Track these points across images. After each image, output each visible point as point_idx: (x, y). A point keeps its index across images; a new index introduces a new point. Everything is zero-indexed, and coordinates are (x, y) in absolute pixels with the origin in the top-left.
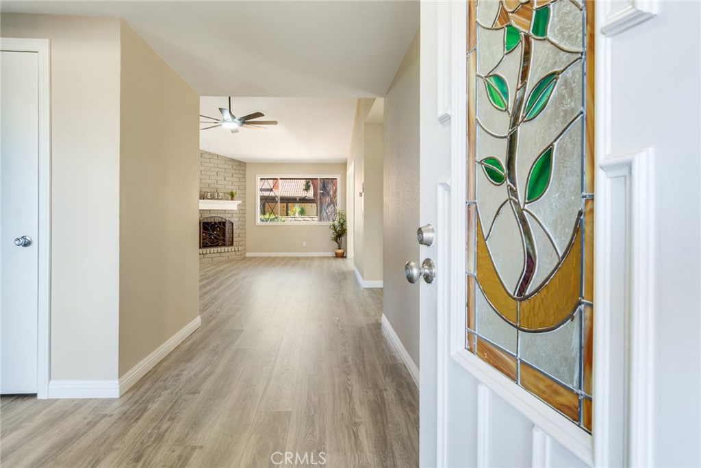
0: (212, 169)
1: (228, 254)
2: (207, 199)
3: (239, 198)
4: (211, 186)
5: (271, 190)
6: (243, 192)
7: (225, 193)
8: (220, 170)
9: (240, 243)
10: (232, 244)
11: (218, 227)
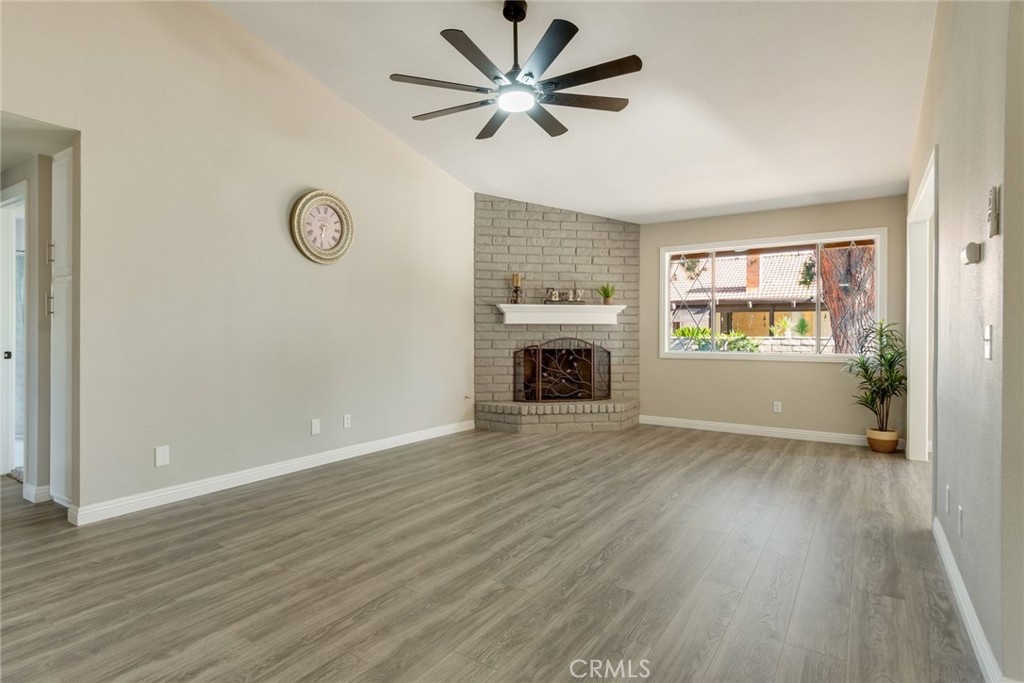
0: (565, 243)
1: (593, 417)
2: (552, 302)
3: (624, 300)
4: (565, 276)
5: (743, 289)
6: (632, 286)
7: (592, 290)
8: (583, 243)
9: (626, 394)
10: (608, 396)
11: (575, 359)
